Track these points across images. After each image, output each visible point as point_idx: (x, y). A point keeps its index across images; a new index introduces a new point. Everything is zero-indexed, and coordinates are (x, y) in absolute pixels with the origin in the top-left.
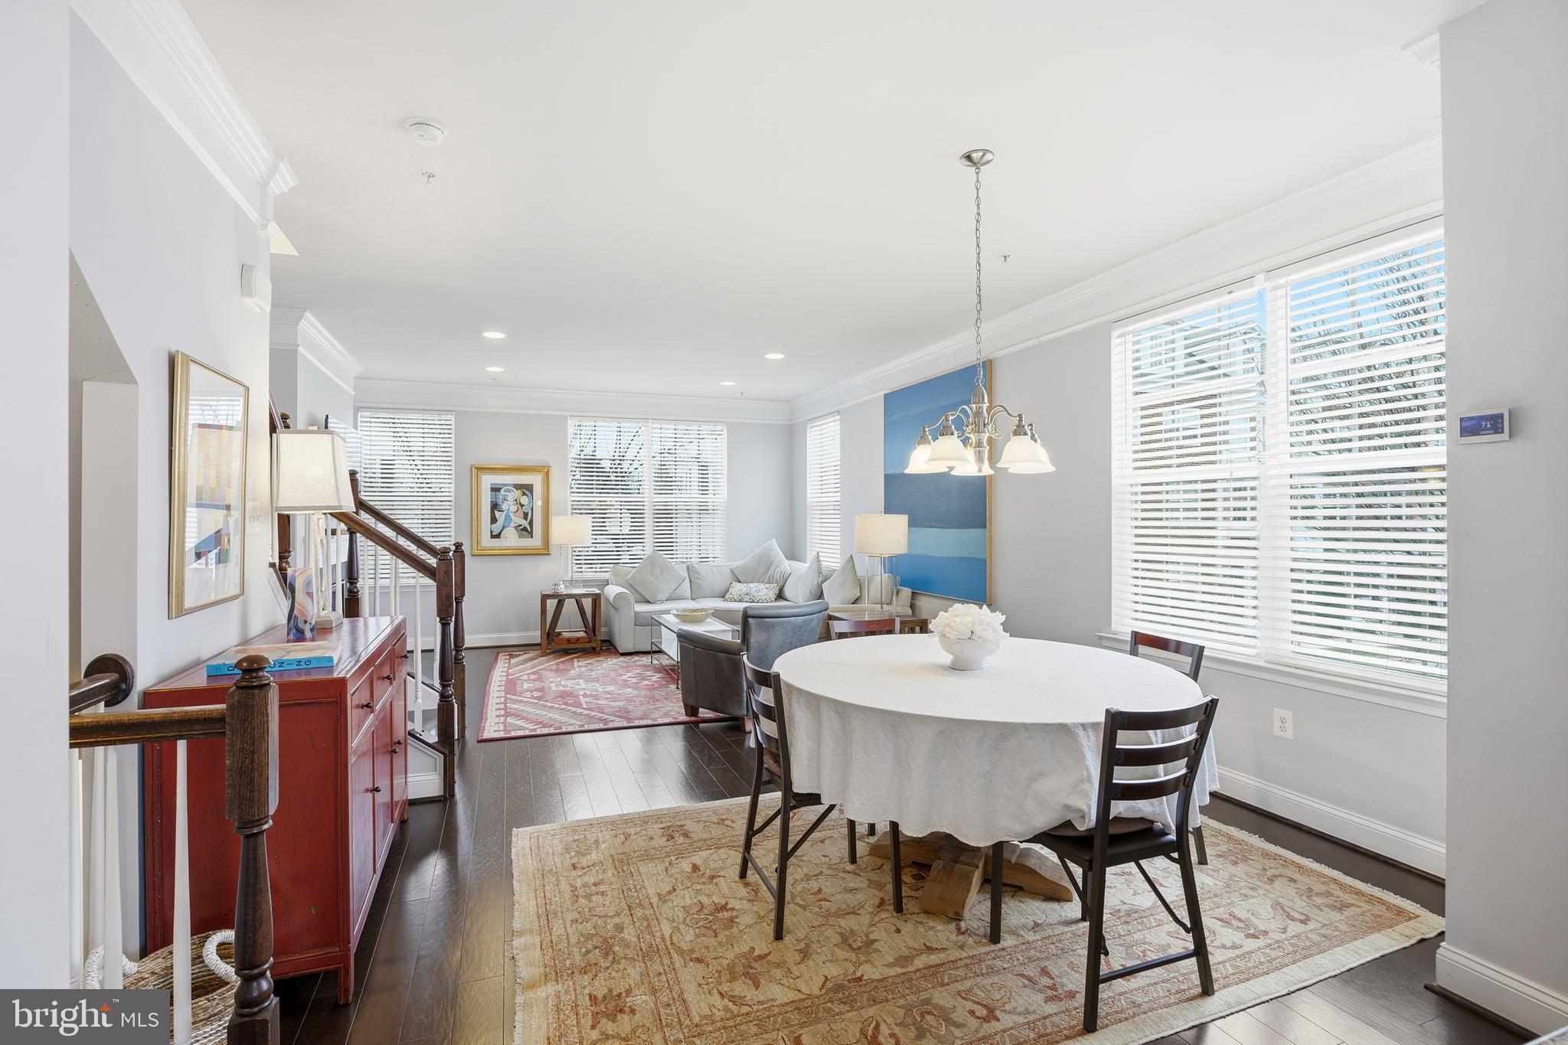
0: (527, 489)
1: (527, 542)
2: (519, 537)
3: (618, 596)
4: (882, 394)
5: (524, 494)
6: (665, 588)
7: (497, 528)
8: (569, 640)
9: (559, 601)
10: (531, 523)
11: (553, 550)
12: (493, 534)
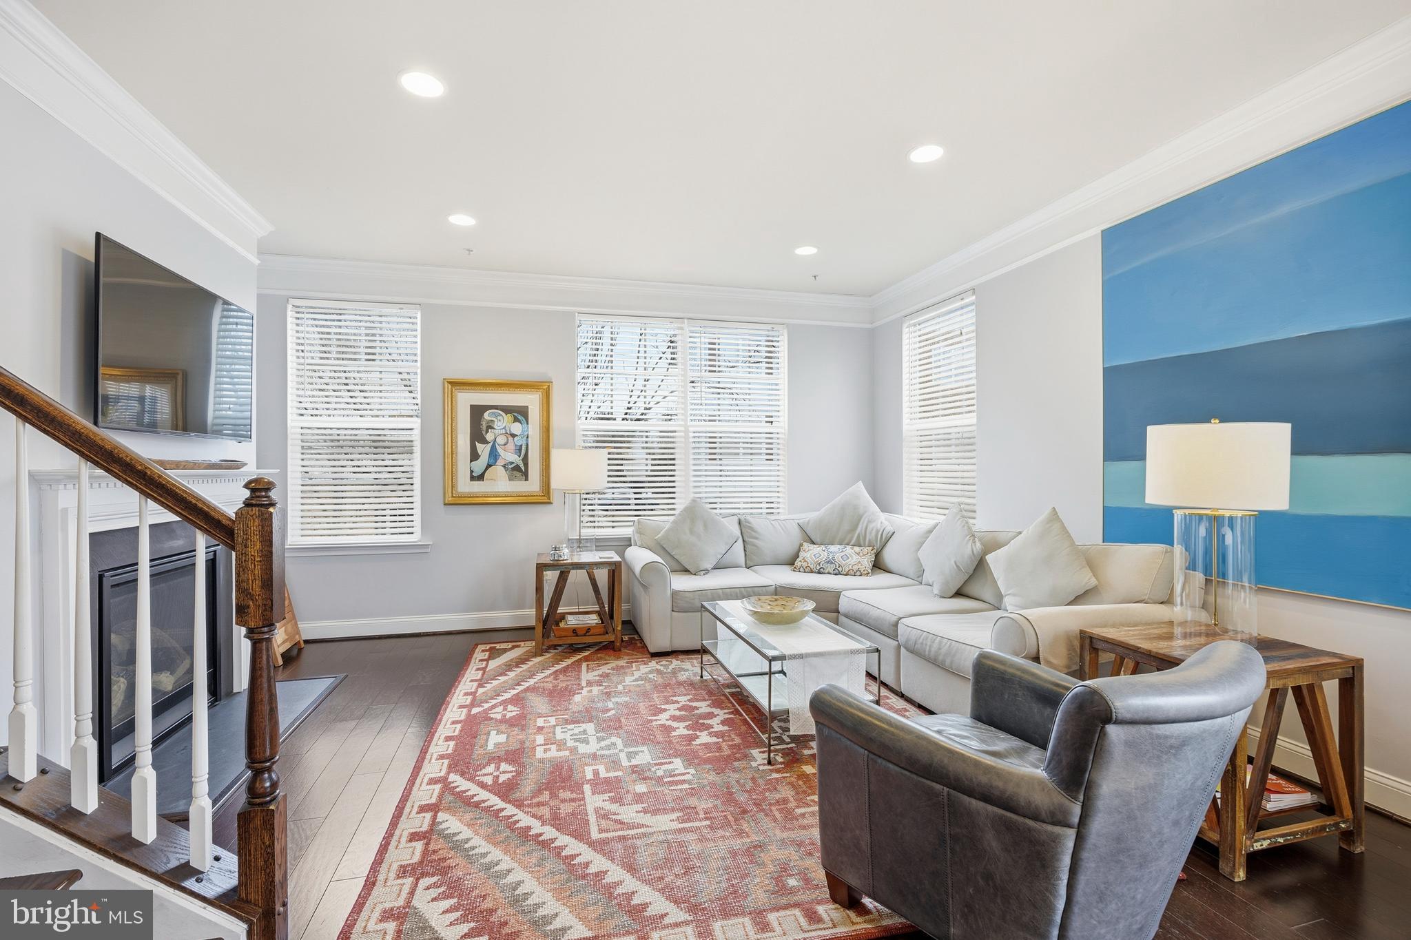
0: (520, 414)
1: (520, 486)
2: (510, 480)
3: (648, 567)
4: (1096, 231)
5: (516, 420)
6: (712, 552)
7: (479, 466)
8: (575, 632)
9: (562, 573)
10: (525, 460)
11: (556, 497)
12: (474, 474)
